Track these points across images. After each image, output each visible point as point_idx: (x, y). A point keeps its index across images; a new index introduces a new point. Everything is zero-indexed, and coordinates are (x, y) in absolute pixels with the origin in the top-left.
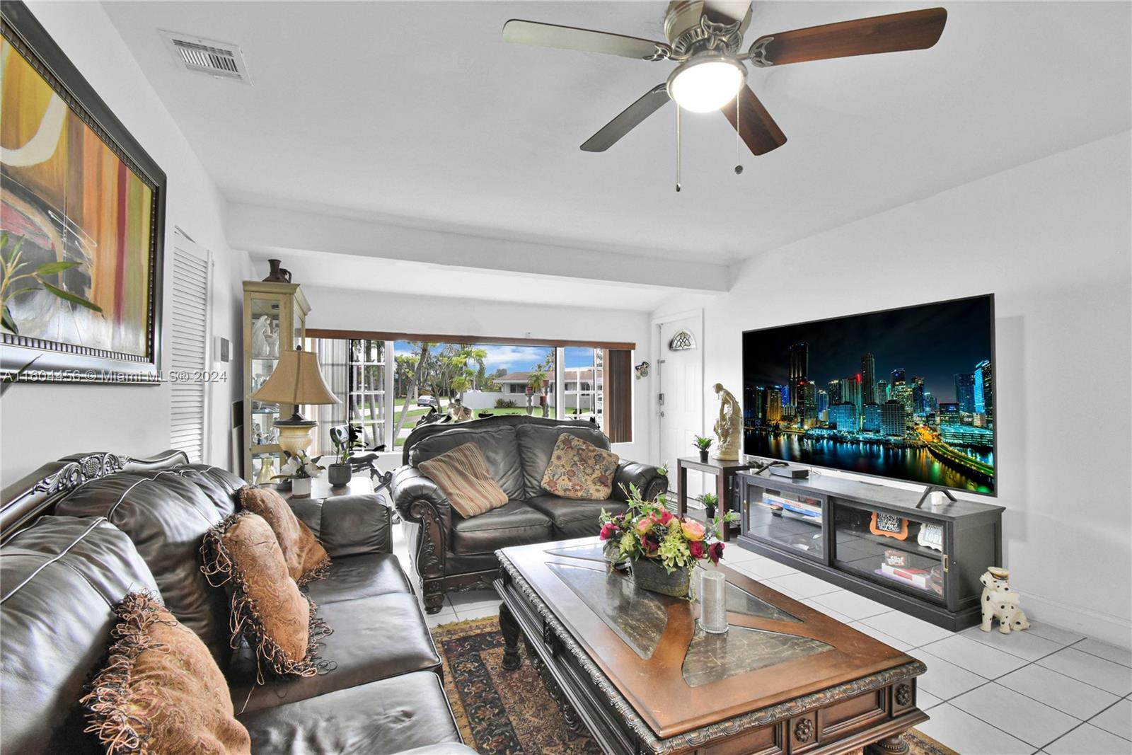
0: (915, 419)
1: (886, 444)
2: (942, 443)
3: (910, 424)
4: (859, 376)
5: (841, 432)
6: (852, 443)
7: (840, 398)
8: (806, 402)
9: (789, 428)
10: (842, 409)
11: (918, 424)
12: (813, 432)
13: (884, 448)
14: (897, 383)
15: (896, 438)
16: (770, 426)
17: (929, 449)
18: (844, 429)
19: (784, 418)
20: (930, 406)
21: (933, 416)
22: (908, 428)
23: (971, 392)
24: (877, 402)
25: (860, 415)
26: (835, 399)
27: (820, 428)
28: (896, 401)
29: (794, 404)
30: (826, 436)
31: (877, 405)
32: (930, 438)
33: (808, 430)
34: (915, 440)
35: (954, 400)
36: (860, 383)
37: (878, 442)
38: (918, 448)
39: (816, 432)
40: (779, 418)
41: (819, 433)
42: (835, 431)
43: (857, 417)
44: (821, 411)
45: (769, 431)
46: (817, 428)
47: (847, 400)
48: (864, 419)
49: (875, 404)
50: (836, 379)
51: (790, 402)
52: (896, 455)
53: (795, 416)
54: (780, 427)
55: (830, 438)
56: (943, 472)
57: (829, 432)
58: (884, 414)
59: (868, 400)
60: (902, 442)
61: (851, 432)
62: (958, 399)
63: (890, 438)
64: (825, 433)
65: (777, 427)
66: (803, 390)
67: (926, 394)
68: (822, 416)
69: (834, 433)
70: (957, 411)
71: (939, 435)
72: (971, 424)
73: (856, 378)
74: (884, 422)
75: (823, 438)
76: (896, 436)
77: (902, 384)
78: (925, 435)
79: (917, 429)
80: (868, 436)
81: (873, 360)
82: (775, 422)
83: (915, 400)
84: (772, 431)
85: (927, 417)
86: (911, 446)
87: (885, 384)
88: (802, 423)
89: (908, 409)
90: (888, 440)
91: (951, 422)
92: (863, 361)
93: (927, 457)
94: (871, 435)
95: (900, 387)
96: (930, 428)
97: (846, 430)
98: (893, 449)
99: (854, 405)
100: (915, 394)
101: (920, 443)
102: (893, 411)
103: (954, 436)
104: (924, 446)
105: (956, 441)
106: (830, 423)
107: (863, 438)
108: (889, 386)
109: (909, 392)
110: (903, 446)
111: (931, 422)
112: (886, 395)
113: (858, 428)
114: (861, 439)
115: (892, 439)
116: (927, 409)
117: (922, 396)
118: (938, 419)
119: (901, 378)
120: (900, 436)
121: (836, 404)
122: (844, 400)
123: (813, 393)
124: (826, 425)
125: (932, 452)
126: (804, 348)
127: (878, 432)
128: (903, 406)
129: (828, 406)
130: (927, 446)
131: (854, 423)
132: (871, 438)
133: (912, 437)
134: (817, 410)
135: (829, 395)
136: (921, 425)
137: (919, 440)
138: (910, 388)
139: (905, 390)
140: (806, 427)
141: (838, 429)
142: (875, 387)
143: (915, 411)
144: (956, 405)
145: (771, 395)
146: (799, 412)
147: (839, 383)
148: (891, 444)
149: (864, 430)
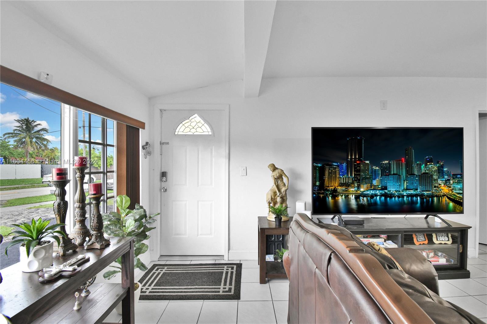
0: (439, 182)
1: (422, 196)
3: (436, 185)
4: (403, 159)
5: (390, 191)
6: (399, 197)
7: (390, 172)
8: (362, 174)
9: (346, 191)
10: (391, 177)
11: (441, 185)
12: (369, 192)
13: (420, 198)
14: (428, 164)
15: (428, 192)
16: (328, 190)
18: (393, 190)
19: (341, 185)
20: (447, 175)
21: (449, 180)
22: (435, 187)
24: (416, 174)
25: (404, 181)
26: (386, 172)
27: (374, 189)
28: (428, 173)
29: (351, 175)
30: (379, 194)
31: (416, 175)
32: (447, 191)
33: (364, 191)
34: (439, 192)
36: (404, 163)
37: (416, 195)
38: (441, 196)
39: (372, 192)
40: (337, 185)
41: (374, 193)
42: (386, 191)
43: (402, 182)
44: (375, 179)
45: (327, 194)
46: (371, 190)
47: (395, 172)
48: (407, 183)
49: (414, 175)
50: (387, 161)
51: (348, 174)
53: (353, 183)
54: (338, 191)
55: (382, 195)
57: (381, 192)
59: (410, 173)
60: (432, 194)
61: (398, 191)
63: (425, 192)
64: (378, 192)
65: (335, 191)
66: (360, 166)
67: (445, 169)
68: (375, 182)
69: (385, 192)
71: (452, 189)
73: (402, 161)
74: (420, 184)
75: (376, 195)
76: (428, 191)
77: (431, 164)
78: (445, 190)
79: (440, 187)
80: (410, 192)
81: (413, 150)
82: (333, 188)
83: (439, 173)
84: (330, 194)
85: (446, 181)
86: (436, 196)
87: (420, 164)
88: (359, 187)
89: (435, 177)
90: (423, 194)
92: (407, 151)
94: (412, 192)
95: (430, 166)
96: (448, 186)
97: (395, 189)
98: (426, 198)
99: (400, 175)
100: (439, 169)
101: (442, 194)
102: (426, 178)
104: (444, 196)
106: (382, 187)
107: (406, 193)
108: (424, 165)
109: (435, 168)
110: (432, 196)
111: (448, 183)
113: (402, 188)
114: (405, 194)
115: (425, 193)
116: (446, 177)
117: (443, 170)
118: (451, 182)
119: (431, 161)
120: (430, 191)
121: (386, 175)
122: (392, 173)
123: (368, 168)
124: (379, 188)
125: (448, 198)
126: (361, 140)
127: (417, 189)
128: (432, 176)
129: (380, 176)
130: (446, 195)
131: (400, 185)
132: (412, 194)
133: (437, 191)
134: (371, 179)
135: (381, 169)
136: (443, 185)
137: (441, 192)
138: (436, 166)
139: (433, 167)
140: (362, 190)
141: (388, 189)
142: (414, 165)
145: (329, 170)
146: (355, 180)
147: (389, 163)
148: (425, 196)
149: (407, 189)
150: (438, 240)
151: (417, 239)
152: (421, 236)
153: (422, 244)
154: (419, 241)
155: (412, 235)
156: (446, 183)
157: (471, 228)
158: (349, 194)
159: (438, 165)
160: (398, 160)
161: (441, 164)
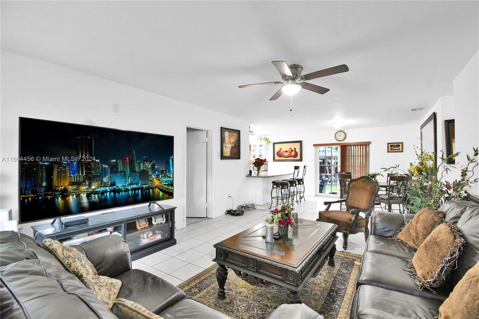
0: (153, 177)
1: (142, 189)
2: (162, 185)
3: (151, 179)
4: (127, 158)
5: (118, 187)
6: (125, 191)
7: (117, 169)
8: (93, 172)
9: (77, 190)
10: (118, 175)
11: (154, 179)
12: (99, 189)
13: (141, 191)
14: (145, 162)
15: (146, 185)
16: (57, 191)
17: (158, 188)
18: (120, 185)
19: (72, 184)
20: (158, 171)
21: (159, 175)
22: (150, 181)
23: (169, 166)
24: (137, 171)
25: (129, 177)
26: (114, 170)
27: (104, 186)
28: (145, 170)
29: (82, 173)
30: (108, 190)
31: (137, 172)
32: (158, 183)
33: (95, 189)
34: (153, 185)
35: (164, 169)
36: (128, 162)
37: (138, 189)
38: (154, 188)
39: (102, 189)
40: (67, 184)
41: (104, 189)
42: (114, 187)
43: (127, 178)
44: (105, 177)
45: (56, 195)
46: (102, 187)
47: (122, 170)
48: (131, 179)
49: (136, 171)
50: (115, 160)
51: (79, 173)
52: (146, 193)
53: (84, 181)
54: (69, 190)
55: (111, 191)
56: (163, 195)
57: (110, 188)
58: (140, 176)
59: (133, 170)
60: (148, 187)
61: (124, 186)
62: (166, 169)
63: (143, 186)
64: (108, 189)
65: (65, 190)
66: (90, 165)
67: (156, 167)
68: (105, 180)
69: (114, 188)
70: (166, 173)
71: (161, 182)
72: (170, 177)
73: (126, 160)
74: (141, 179)
75: (106, 192)
76: (146, 184)
77: (147, 163)
78: (157, 183)
79: (154, 181)
80: (133, 187)
81: (134, 151)
82: (63, 188)
83: (152, 169)
84: (59, 195)
85: (157, 176)
86: (152, 188)
87: (140, 162)
88: (90, 185)
89: (150, 173)
90: (143, 187)
91: (164, 177)
92: (130, 152)
93: (158, 191)
94: (135, 186)
96: (158, 180)
97: (122, 185)
98: (145, 190)
99: (125, 173)
101: (155, 186)
102: (144, 174)
103: (166, 182)
105: (166, 184)
106: (111, 183)
107: (131, 188)
108: (142, 164)
109: (150, 166)
110: (149, 189)
111: (158, 177)
112: (140, 167)
113: (128, 184)
114: (130, 189)
116: (157, 173)
117: (155, 168)
118: (160, 176)
119: (146, 161)
120: (147, 184)
121: (114, 173)
122: (119, 170)
123: (99, 167)
124: (108, 184)
125: (159, 189)
127: (138, 184)
128: (148, 172)
129: (109, 173)
130: (157, 187)
131: (126, 181)
132: (135, 188)
133: (152, 184)
134: (102, 176)
135: (110, 167)
136: (155, 179)
137: (155, 185)
138: (150, 164)
139: (148, 165)
140: (93, 187)
141: (116, 185)
142: (136, 164)
143: (152, 174)
144: (165, 171)
145: (58, 169)
146: (86, 178)
147: (116, 162)
148: (144, 188)
149: (131, 184)
150: (156, 221)
151: (139, 225)
152: (143, 222)
153: (143, 228)
154: (141, 225)
155: (135, 222)
156: (157, 177)
157: (176, 208)
158: (80, 193)
159: (151, 163)
160: (123, 159)
161: (154, 162)
